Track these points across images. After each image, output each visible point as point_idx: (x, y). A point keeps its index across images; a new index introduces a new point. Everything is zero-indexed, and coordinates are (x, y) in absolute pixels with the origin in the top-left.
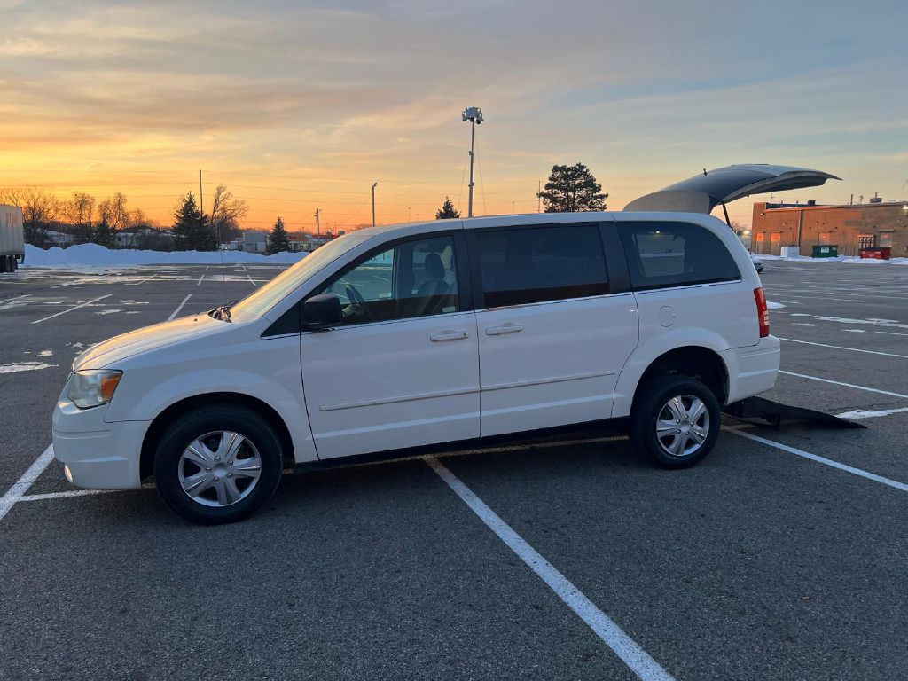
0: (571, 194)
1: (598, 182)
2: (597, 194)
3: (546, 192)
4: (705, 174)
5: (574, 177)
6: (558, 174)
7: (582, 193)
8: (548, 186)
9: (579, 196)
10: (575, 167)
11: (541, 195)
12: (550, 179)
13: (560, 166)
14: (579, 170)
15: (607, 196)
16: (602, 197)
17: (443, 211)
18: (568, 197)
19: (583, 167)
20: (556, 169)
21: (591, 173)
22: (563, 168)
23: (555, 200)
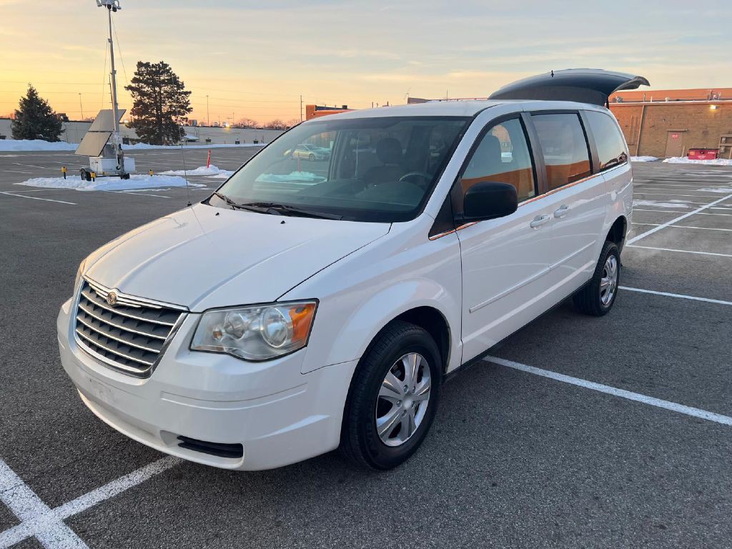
0: (157, 89)
1: (180, 80)
2: (182, 91)
3: (133, 85)
4: (553, 74)
5: (158, 73)
6: (143, 69)
7: (167, 88)
8: (135, 80)
9: (165, 92)
10: (159, 65)
11: (129, 88)
12: (136, 74)
13: (144, 62)
14: (163, 68)
15: (190, 92)
16: (186, 93)
17: (27, 98)
18: (155, 92)
19: (166, 65)
20: (140, 64)
21: (174, 71)
22: (147, 65)
23: (142, 94)
